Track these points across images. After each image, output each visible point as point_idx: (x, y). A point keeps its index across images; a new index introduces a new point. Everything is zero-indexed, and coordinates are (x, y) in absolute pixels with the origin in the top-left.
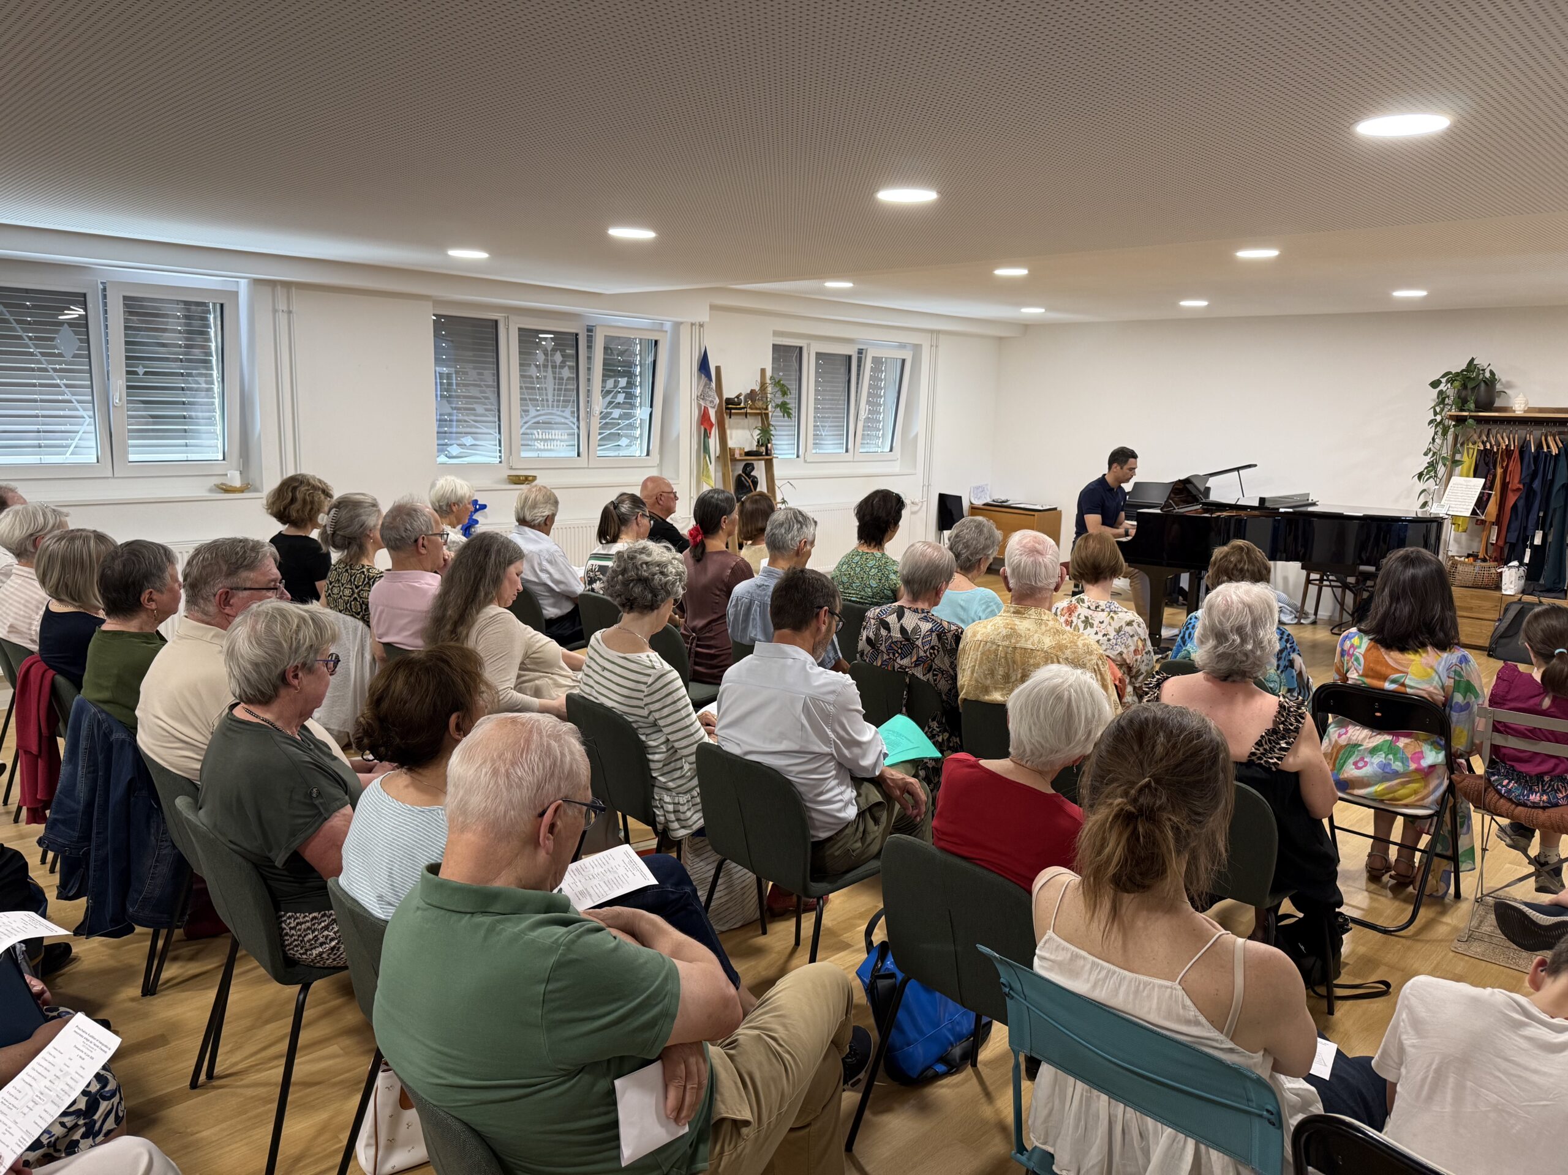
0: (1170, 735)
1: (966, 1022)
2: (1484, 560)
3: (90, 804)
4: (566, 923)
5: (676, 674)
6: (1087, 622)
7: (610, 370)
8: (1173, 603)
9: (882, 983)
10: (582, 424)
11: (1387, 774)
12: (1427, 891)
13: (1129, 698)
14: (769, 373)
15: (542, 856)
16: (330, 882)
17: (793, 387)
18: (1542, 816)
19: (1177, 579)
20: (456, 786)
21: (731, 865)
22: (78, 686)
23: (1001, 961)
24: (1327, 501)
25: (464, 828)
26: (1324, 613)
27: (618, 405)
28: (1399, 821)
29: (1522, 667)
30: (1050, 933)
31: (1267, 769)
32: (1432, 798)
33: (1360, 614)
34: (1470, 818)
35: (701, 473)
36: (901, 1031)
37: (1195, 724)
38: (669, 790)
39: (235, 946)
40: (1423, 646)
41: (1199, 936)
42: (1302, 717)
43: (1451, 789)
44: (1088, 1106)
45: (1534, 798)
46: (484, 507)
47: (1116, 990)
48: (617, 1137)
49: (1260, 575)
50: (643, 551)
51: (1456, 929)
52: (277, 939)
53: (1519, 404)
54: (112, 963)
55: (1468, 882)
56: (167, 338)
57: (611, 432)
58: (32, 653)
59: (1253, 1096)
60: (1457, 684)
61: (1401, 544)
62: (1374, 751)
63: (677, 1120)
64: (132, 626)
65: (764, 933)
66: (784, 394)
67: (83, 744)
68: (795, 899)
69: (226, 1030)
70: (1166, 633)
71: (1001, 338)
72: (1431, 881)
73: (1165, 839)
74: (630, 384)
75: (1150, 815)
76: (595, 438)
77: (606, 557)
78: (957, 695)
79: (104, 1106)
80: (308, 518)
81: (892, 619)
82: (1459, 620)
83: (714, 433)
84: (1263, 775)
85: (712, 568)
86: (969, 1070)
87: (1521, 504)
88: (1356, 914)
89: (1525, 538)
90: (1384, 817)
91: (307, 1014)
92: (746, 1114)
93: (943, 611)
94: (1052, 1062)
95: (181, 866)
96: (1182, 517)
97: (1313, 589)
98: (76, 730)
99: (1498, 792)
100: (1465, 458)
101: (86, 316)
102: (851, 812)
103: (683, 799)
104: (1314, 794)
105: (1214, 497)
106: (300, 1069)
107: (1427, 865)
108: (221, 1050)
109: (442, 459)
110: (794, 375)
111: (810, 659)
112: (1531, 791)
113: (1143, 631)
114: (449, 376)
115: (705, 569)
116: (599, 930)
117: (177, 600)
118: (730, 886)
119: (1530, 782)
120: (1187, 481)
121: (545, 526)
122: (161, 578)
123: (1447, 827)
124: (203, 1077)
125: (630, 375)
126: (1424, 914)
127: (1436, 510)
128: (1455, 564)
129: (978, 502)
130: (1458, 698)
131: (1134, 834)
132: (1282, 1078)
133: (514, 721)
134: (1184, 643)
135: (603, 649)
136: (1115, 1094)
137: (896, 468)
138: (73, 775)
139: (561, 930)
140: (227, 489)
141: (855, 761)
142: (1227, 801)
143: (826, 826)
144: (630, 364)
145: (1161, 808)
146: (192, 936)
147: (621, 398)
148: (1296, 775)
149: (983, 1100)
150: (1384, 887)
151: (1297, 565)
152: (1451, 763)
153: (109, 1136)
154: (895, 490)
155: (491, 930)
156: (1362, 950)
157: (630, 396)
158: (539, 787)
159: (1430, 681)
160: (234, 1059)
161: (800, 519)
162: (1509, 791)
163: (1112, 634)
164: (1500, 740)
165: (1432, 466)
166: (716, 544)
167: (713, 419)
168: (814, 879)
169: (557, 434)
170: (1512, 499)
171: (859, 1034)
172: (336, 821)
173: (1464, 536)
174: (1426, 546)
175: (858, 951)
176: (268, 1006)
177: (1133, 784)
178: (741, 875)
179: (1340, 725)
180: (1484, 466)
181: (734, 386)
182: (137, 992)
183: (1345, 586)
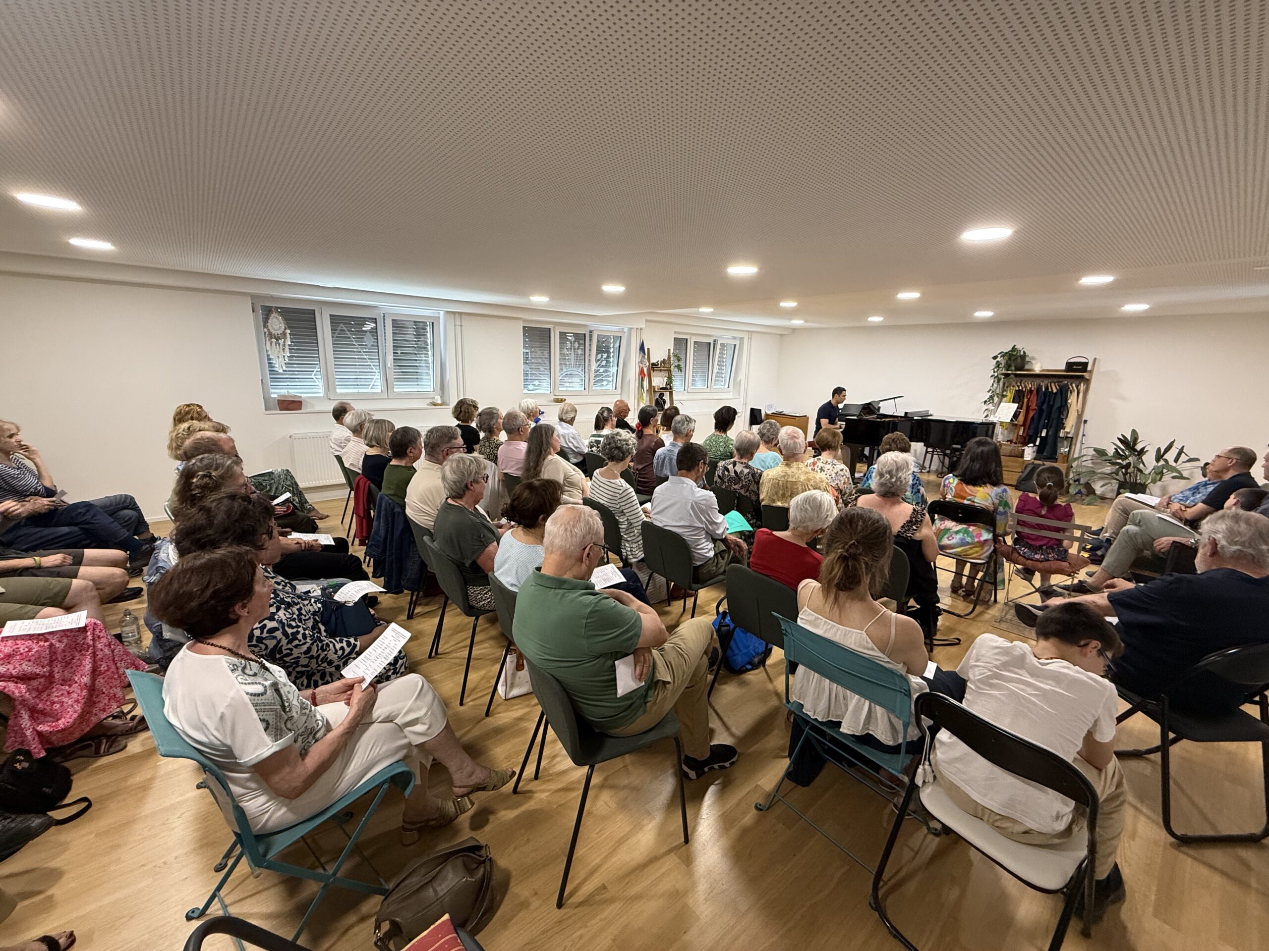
0: (864, 522)
1: (762, 648)
2: (1016, 443)
3: (385, 539)
4: (595, 594)
5: (632, 489)
6: (822, 469)
7: (599, 351)
8: (861, 461)
9: (723, 629)
10: (587, 375)
11: (963, 543)
12: (981, 598)
13: (841, 505)
14: (672, 351)
15: (584, 566)
16: (490, 574)
17: (683, 357)
18: (1040, 565)
19: (863, 450)
20: (549, 534)
21: (656, 575)
22: (380, 488)
23: (782, 619)
24: (938, 414)
25: (552, 552)
26: (933, 468)
27: (603, 366)
28: (968, 565)
29: (1031, 495)
30: (806, 608)
31: (906, 538)
32: (985, 555)
33: (952, 468)
34: (1003, 565)
35: (640, 397)
36: (731, 649)
37: (876, 517)
38: (628, 541)
39: (447, 599)
40: (985, 483)
41: (875, 612)
42: (924, 515)
43: (995, 551)
44: (820, 683)
45: (1037, 556)
46: (543, 413)
47: (835, 634)
48: (616, 685)
49: (905, 449)
50: (618, 434)
51: (994, 616)
52: (466, 597)
53: (1037, 368)
54: (395, 605)
55: (1001, 596)
56: (408, 337)
57: (599, 378)
58: (359, 474)
59: (897, 682)
60: (1000, 502)
61: (974, 436)
62: (957, 532)
63: (640, 680)
64: (403, 463)
65: (669, 605)
66: (679, 360)
67: (383, 513)
68: (683, 591)
69: (442, 635)
70: (857, 475)
71: (781, 335)
72: (983, 593)
73: (861, 568)
74: (608, 357)
75: (854, 557)
76: (592, 381)
77: (599, 436)
78: (760, 503)
79: (400, 662)
80: (469, 418)
81: (730, 467)
82: (1004, 472)
83: (646, 379)
84: (904, 541)
85: (646, 443)
86: (762, 668)
87: (1036, 417)
88: (945, 608)
89: (1037, 433)
90: (961, 564)
91: (478, 629)
92: (669, 679)
93: (755, 463)
94: (803, 664)
95: (423, 565)
96: (867, 420)
97: (929, 456)
98: (380, 506)
99: (1019, 553)
100: (1009, 394)
101: (376, 328)
102: (711, 554)
103: (634, 546)
104: (928, 551)
105: (882, 411)
106: (474, 653)
107: (981, 586)
108: (440, 643)
109: (526, 391)
110: (684, 352)
111: (694, 484)
112: (1036, 553)
113: (848, 474)
114: (527, 353)
115: (643, 442)
116: (608, 598)
117: (421, 453)
118: (654, 585)
119: (1036, 549)
120: (870, 404)
121: (571, 422)
122: (415, 443)
123: (992, 569)
124: (433, 654)
125: (608, 352)
126: (979, 609)
127: (992, 419)
128: (1001, 445)
129: (769, 412)
130: (1001, 509)
131: (847, 566)
132: (910, 676)
133: (573, 508)
134: (868, 480)
135: (600, 477)
136: (832, 679)
137: (730, 396)
138: (379, 526)
139: (593, 597)
140: (435, 405)
141: (714, 531)
142: (889, 552)
143: (700, 560)
144: (608, 348)
145: (860, 554)
146: (426, 595)
147: (604, 363)
148: (920, 542)
149: (768, 681)
150: (959, 595)
151: (922, 444)
152: (995, 539)
153: (403, 674)
154: (733, 406)
155: (563, 595)
156: (947, 624)
157: (608, 362)
158: (584, 537)
159: (987, 500)
160: (446, 647)
161: (688, 420)
162: (1024, 553)
163: (834, 475)
164: (1020, 529)
165: (991, 397)
166: (649, 431)
167: (646, 372)
168: (694, 583)
169: (576, 379)
170: (1031, 414)
171: (715, 649)
172: (491, 548)
173: (1006, 432)
174: (987, 436)
175: (713, 615)
176: (458, 626)
177: (846, 543)
178: (660, 579)
179: (941, 520)
180: (1018, 398)
181: (657, 356)
182: (406, 618)
183: (945, 455)
